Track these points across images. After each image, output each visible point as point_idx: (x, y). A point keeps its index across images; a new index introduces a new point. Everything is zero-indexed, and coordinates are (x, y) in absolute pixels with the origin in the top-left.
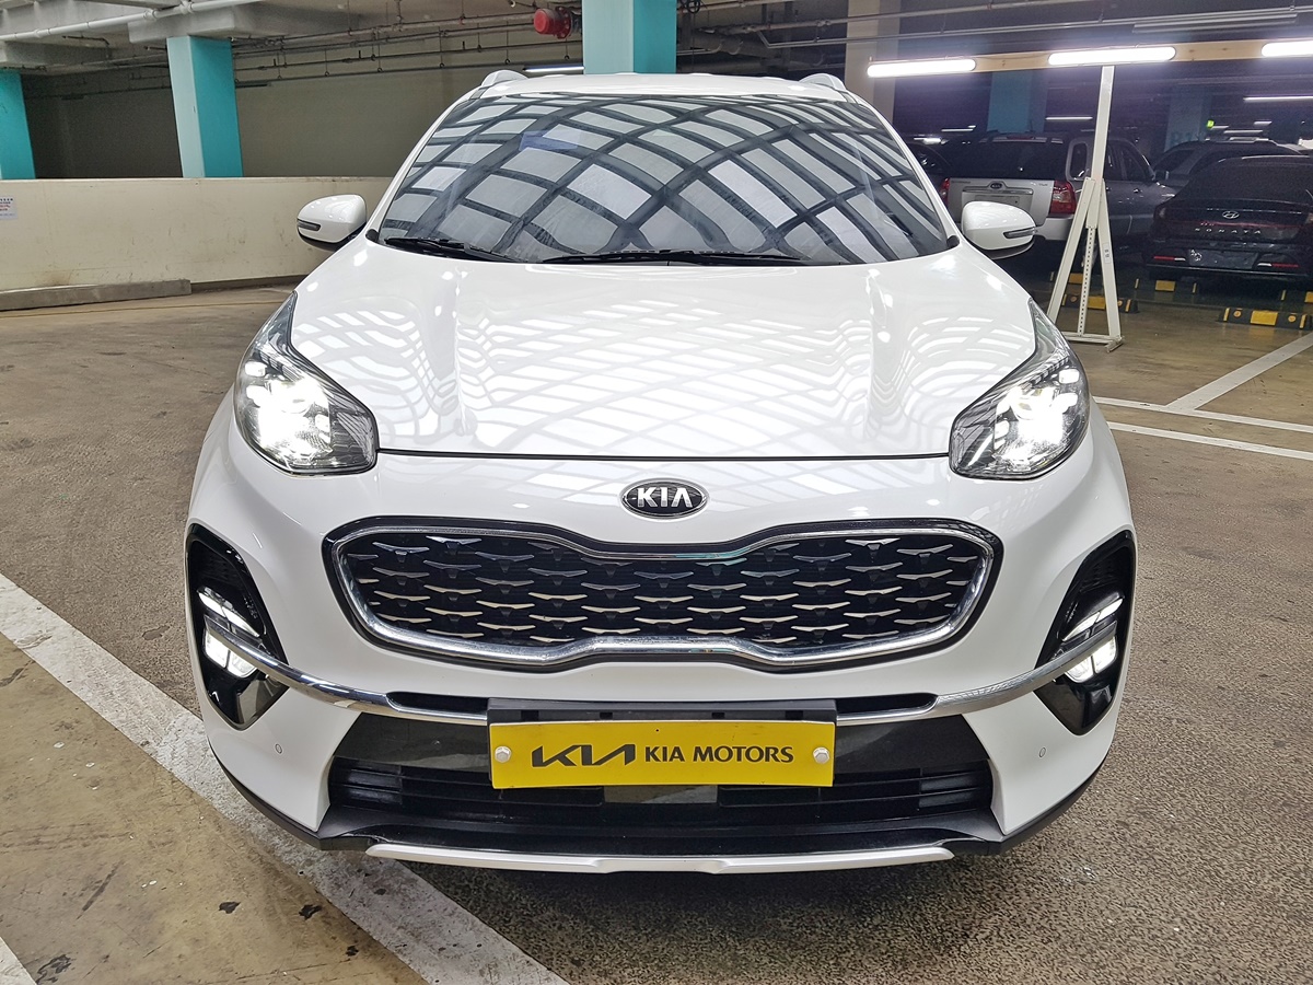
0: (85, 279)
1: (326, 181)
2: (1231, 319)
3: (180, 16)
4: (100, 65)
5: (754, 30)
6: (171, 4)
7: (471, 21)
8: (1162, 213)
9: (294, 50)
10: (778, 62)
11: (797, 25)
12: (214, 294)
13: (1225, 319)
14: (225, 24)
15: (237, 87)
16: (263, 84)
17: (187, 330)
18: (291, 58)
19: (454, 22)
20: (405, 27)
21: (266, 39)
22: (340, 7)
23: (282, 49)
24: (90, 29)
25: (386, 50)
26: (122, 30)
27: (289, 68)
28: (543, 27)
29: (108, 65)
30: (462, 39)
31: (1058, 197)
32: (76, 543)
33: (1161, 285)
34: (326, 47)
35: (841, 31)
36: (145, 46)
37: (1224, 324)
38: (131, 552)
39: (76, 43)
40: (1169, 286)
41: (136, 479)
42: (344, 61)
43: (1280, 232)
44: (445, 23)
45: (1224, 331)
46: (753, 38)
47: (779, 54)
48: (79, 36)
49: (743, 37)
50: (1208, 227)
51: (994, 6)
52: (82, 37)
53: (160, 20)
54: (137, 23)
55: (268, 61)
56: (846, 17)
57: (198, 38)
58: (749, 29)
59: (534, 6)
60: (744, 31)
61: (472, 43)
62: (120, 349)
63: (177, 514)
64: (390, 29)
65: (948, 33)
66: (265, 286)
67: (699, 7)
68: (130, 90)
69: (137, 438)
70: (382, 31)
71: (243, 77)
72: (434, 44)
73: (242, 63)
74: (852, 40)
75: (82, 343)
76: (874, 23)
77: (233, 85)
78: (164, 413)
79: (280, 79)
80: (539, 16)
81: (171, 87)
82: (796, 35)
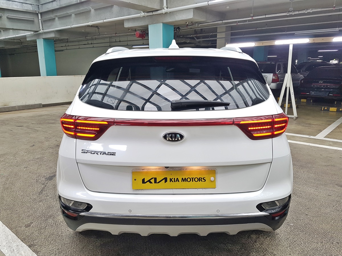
0: (13, 104)
1: (79, 76)
2: (324, 110)
3: (40, 33)
4: (19, 46)
5: (193, 36)
6: (38, 30)
7: (118, 34)
8: (302, 82)
9: (71, 42)
10: (198, 44)
11: (204, 35)
12: (48, 107)
13: (323, 110)
14: (52, 35)
15: (55, 51)
16: (62, 51)
17: (41, 118)
18: (70, 44)
19: (114, 35)
20: (101, 36)
21: (63, 39)
22: (83, 31)
23: (67, 42)
24: (16, 37)
25: (95, 42)
26: (25, 37)
27: (69, 47)
28: (138, 36)
29: (21, 46)
30: (116, 39)
31: (274, 77)
32: (5, 191)
33: (302, 100)
34: (78, 41)
35: (216, 36)
36: (31, 41)
37: (322, 111)
38: (22, 194)
39: (12, 41)
40: (305, 100)
41: (25, 168)
42: (84, 44)
43: (334, 86)
44: (111, 35)
45: (322, 113)
46: (193, 38)
47: (199, 42)
48: (13, 39)
49: (190, 38)
50: (315, 85)
51: (257, 29)
52: (14, 39)
53: (35, 35)
54: (29, 35)
55: (64, 45)
56: (217, 32)
57: (45, 39)
58: (192, 36)
59: (135, 30)
60: (190, 36)
61: (118, 40)
62: (22, 124)
63: (37, 180)
64: (96, 36)
65: (245, 36)
66: (63, 105)
67: (180, 30)
68: (27, 52)
69: (26, 154)
70: (94, 37)
71: (57, 49)
72: (107, 40)
73: (56, 45)
74: (218, 38)
75: (11, 123)
76: (224, 34)
77: (54, 51)
78: (34, 145)
79: (67, 49)
80: (137, 33)
81: (38, 52)
82: (204, 37)
